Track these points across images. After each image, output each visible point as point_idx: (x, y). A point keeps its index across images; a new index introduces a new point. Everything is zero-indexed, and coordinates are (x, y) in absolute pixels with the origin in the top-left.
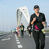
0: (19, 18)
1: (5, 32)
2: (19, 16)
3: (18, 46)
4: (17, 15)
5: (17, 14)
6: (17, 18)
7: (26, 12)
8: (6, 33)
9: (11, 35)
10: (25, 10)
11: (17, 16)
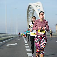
0: (30, 17)
1: (10, 35)
2: (30, 15)
3: (28, 54)
4: (28, 13)
5: (28, 11)
6: (28, 17)
7: (40, 9)
8: (11, 37)
9: (19, 40)
10: (39, 6)
11: (28, 15)
